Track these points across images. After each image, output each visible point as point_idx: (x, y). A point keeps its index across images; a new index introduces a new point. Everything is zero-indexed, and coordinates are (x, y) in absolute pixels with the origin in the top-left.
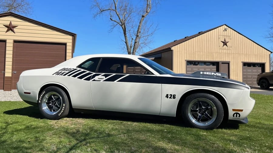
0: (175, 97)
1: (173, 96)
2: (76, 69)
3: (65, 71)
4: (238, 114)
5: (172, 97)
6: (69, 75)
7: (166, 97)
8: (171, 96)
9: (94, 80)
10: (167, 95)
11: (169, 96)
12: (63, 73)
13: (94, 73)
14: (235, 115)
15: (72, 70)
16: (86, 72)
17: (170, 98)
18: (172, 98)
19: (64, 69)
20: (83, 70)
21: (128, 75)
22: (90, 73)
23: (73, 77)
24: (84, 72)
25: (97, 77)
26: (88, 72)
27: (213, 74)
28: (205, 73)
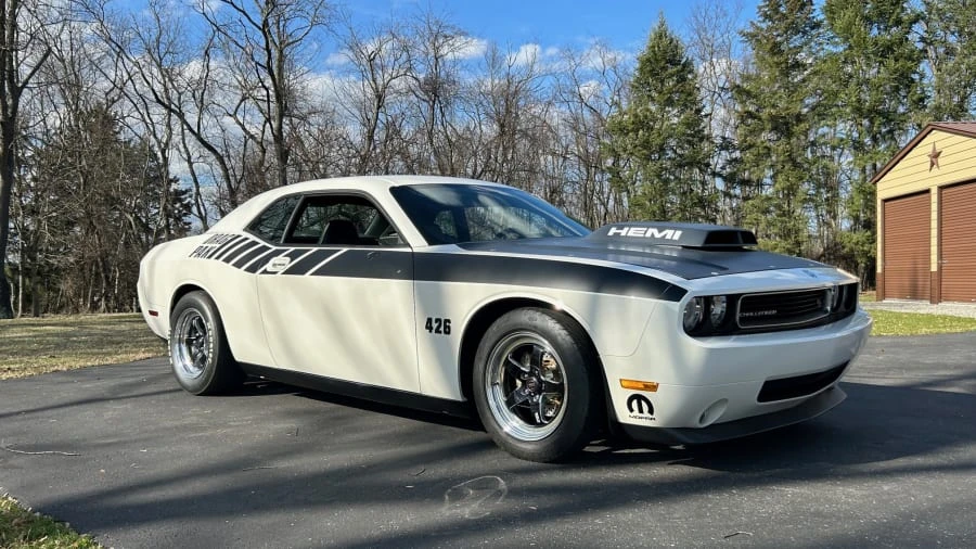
0: (449, 327)
1: (445, 327)
2: (239, 236)
3: (214, 245)
4: (643, 403)
5: (442, 329)
6: (217, 258)
7: (427, 327)
8: (439, 326)
9: (265, 272)
10: (429, 320)
11: (435, 325)
12: (208, 252)
13: (274, 248)
14: (635, 403)
15: (229, 239)
16: (258, 243)
17: (438, 331)
18: (440, 332)
19: (215, 239)
20: (252, 238)
21: (345, 250)
22: (265, 248)
23: (225, 264)
24: (254, 243)
25: (274, 260)
26: (263, 243)
27: (653, 235)
28: (626, 229)
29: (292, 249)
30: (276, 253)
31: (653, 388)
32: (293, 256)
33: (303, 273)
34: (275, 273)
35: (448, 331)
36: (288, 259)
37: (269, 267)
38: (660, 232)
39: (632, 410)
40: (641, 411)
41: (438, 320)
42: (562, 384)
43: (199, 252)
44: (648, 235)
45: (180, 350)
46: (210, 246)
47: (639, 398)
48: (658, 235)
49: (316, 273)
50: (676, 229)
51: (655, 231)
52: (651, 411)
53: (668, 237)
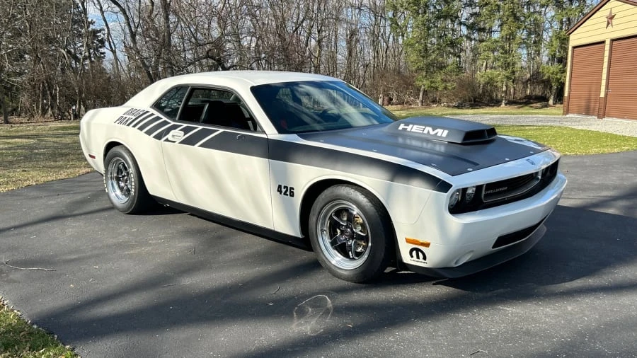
0: (293, 192)
1: (291, 192)
2: (147, 112)
3: (131, 117)
4: (420, 254)
5: (288, 193)
6: (134, 126)
7: (278, 191)
8: (287, 191)
9: (167, 140)
10: (280, 186)
11: (284, 190)
12: (127, 121)
13: (173, 123)
14: (414, 253)
15: (141, 113)
16: (161, 119)
17: (285, 194)
18: (287, 195)
19: (131, 112)
20: (157, 114)
21: (221, 130)
22: (165, 123)
23: (139, 131)
24: (158, 118)
25: (172, 132)
26: (164, 119)
27: (429, 132)
28: (411, 126)
29: (185, 125)
30: (174, 127)
31: (427, 245)
32: (186, 130)
33: (194, 145)
34: (174, 142)
35: (292, 195)
36: (183, 133)
37: (169, 136)
38: (433, 130)
39: (412, 257)
40: (418, 257)
41: (285, 187)
42: (367, 235)
43: (121, 120)
44: (426, 132)
45: (112, 184)
46: (128, 117)
47: (418, 250)
48: (432, 133)
49: (202, 146)
50: (444, 128)
51: (430, 129)
52: (425, 258)
53: (439, 134)
